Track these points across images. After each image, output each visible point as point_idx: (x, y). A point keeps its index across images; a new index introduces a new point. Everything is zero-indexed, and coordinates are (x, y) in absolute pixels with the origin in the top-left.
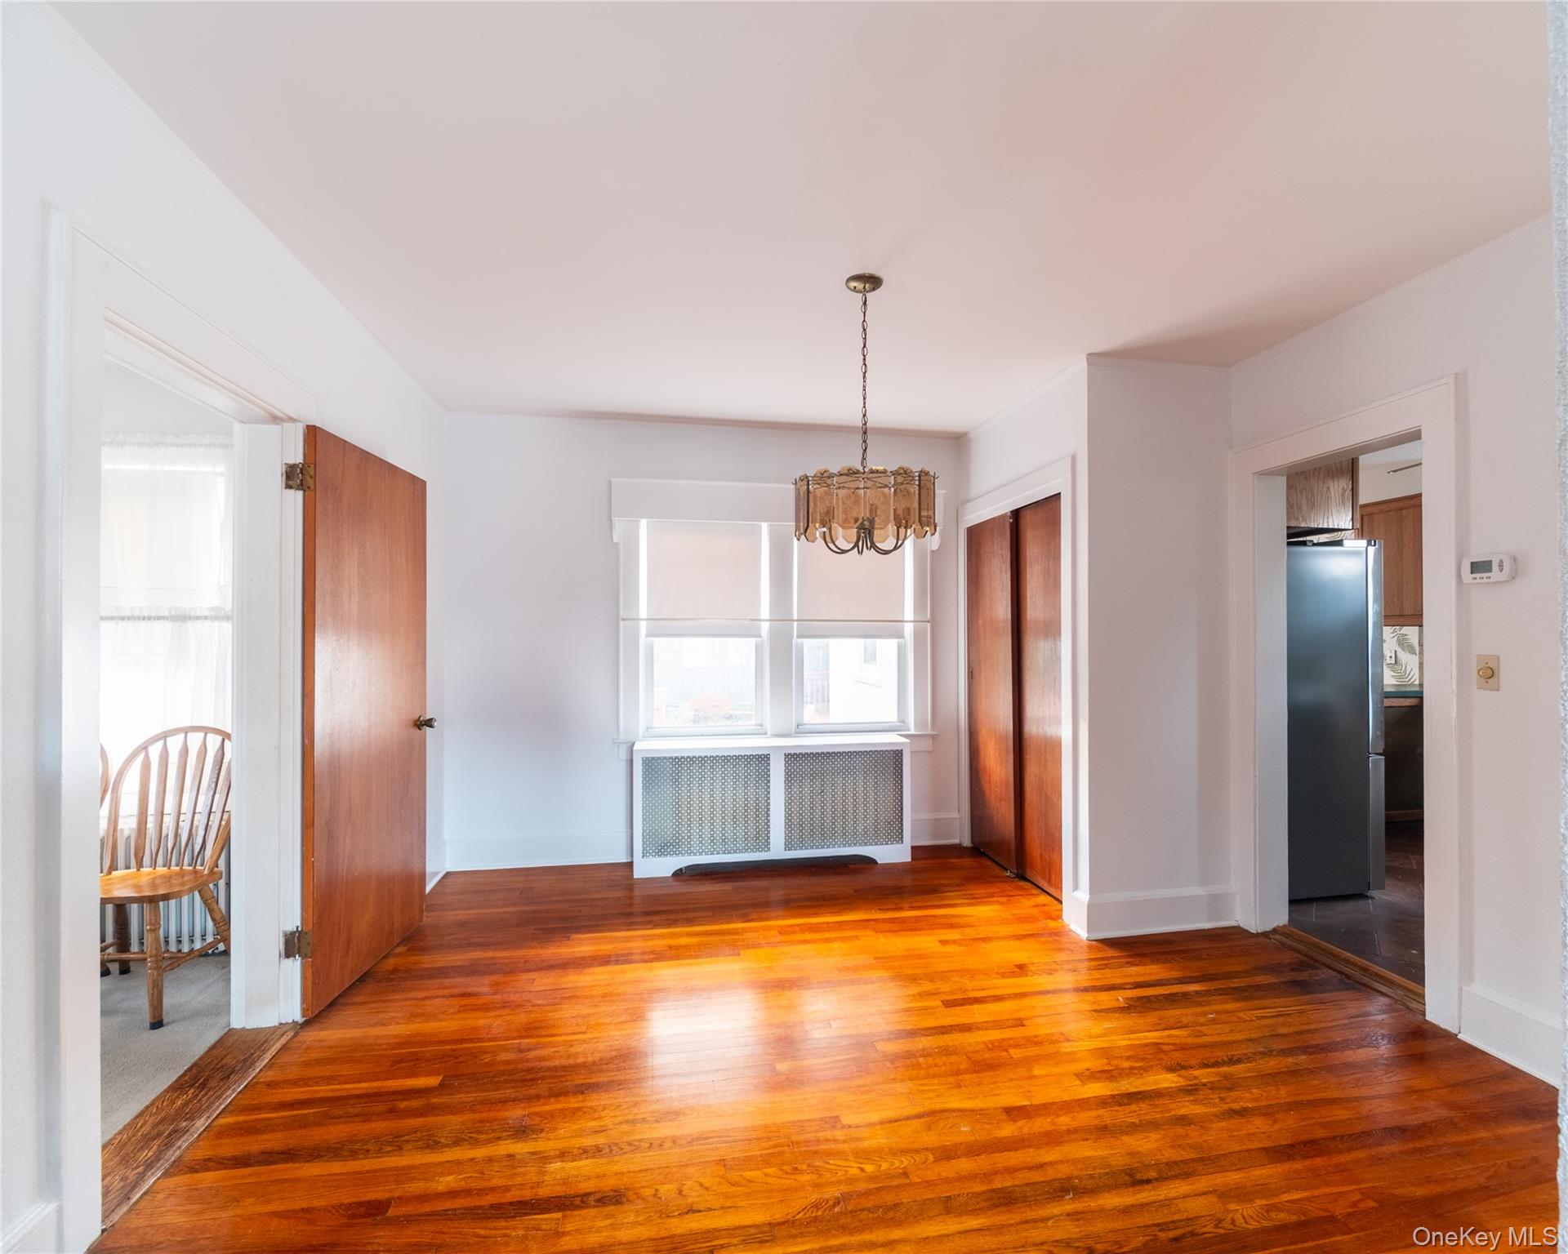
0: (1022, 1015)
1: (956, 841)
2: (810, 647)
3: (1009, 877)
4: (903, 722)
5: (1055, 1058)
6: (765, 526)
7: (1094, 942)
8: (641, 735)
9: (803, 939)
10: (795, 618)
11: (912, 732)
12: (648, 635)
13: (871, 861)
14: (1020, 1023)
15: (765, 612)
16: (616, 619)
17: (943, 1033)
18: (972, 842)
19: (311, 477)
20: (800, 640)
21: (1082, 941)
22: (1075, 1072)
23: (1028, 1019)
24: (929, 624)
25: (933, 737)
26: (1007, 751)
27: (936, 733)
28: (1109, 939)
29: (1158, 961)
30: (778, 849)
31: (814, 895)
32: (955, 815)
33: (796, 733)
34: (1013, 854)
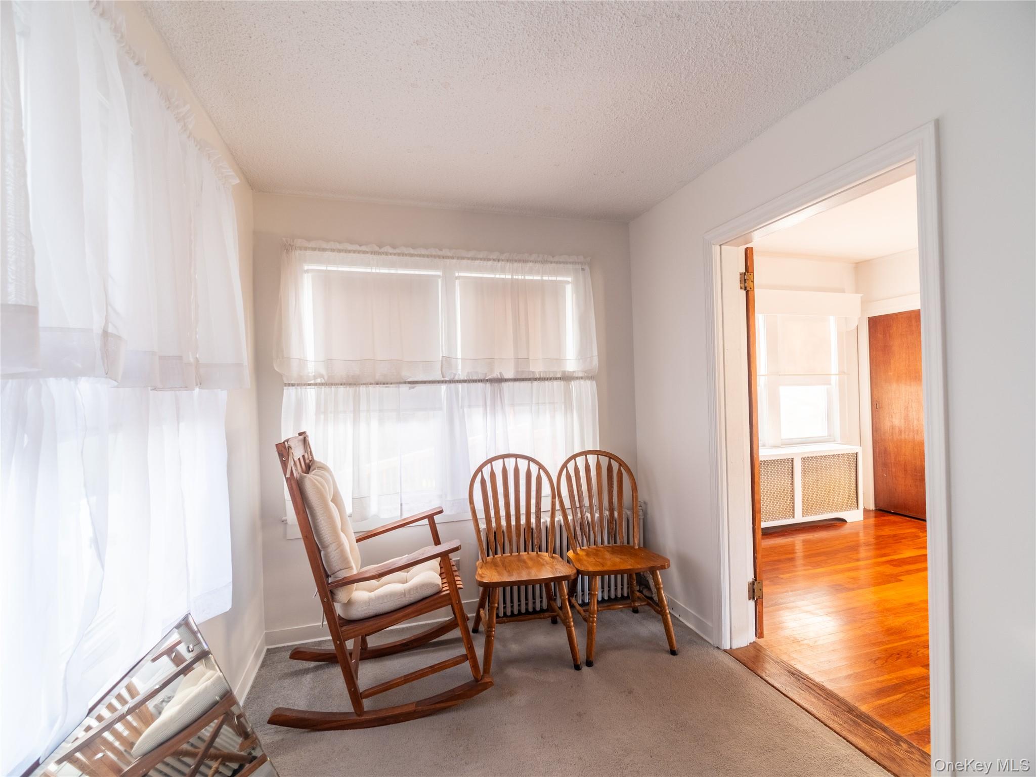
4: (831, 436)
13: (844, 521)
18: (876, 506)
19: (752, 281)
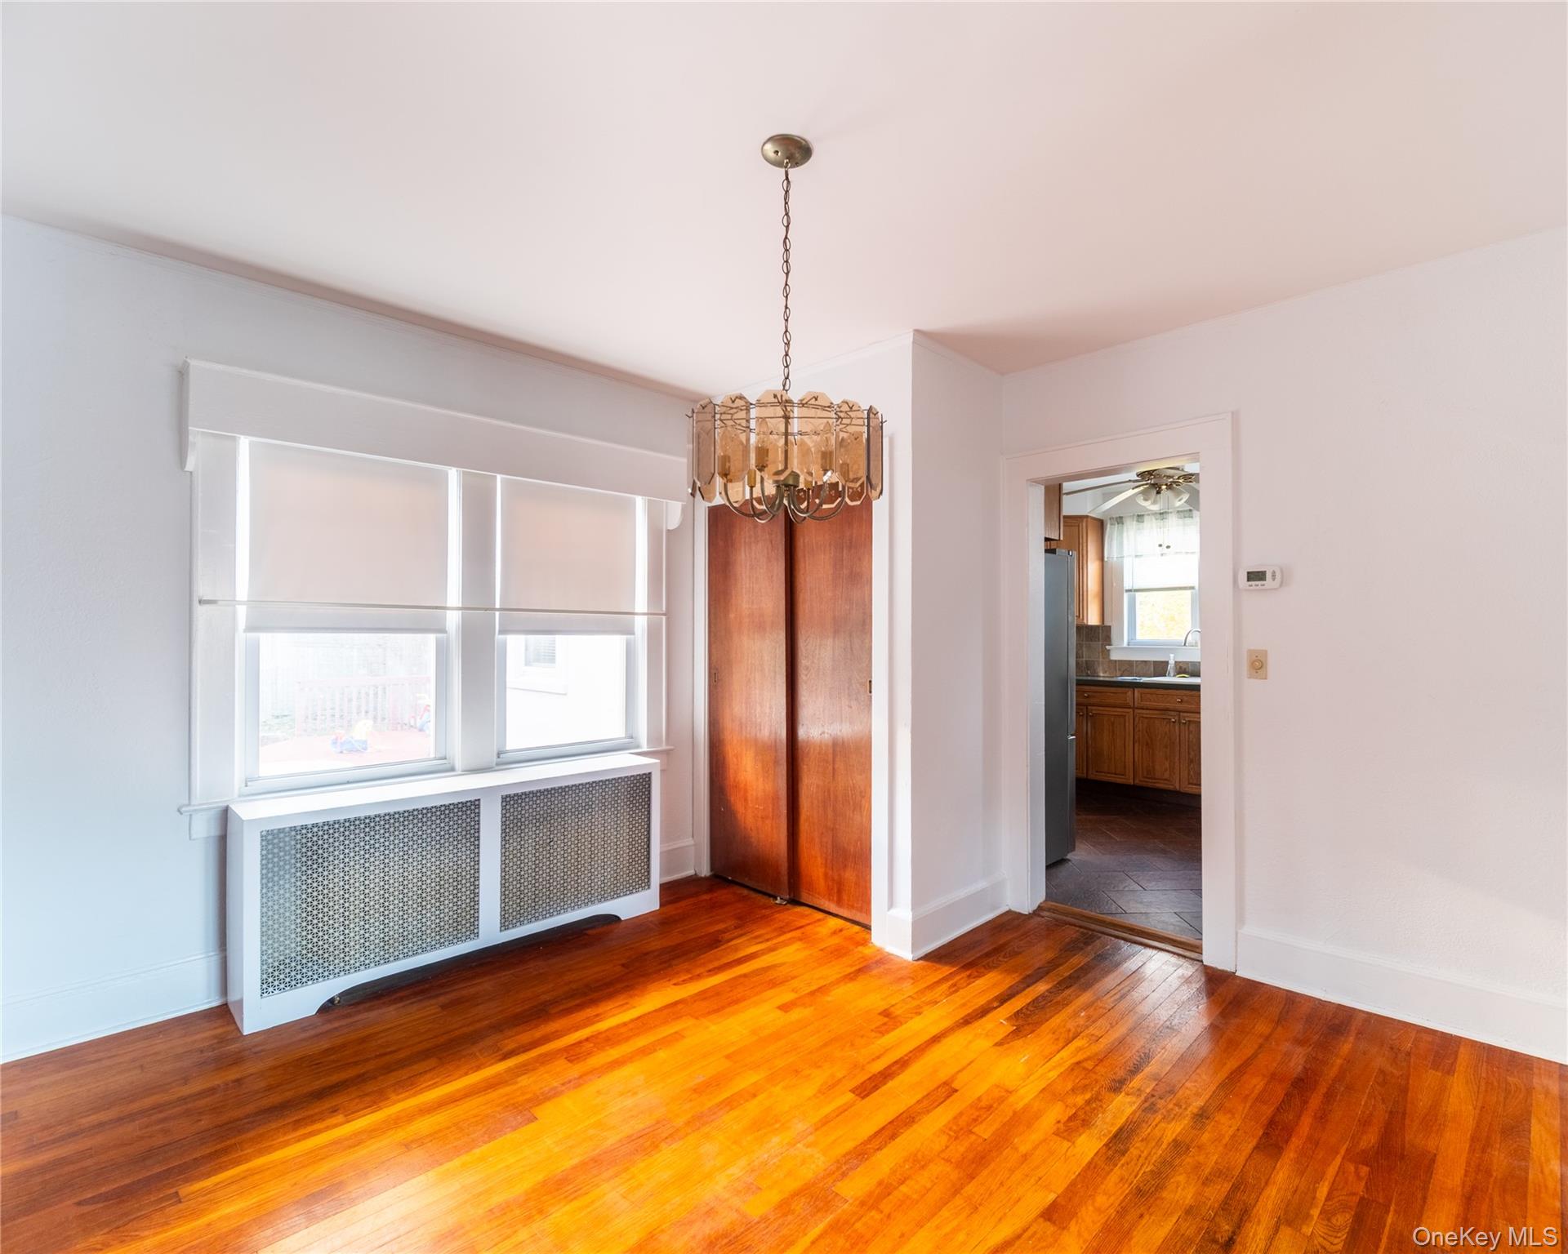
0: (943, 1076)
1: (691, 872)
2: (515, 645)
3: (780, 904)
4: (632, 738)
5: (1021, 1120)
6: (453, 475)
7: (921, 962)
8: (236, 791)
9: (610, 1059)
10: (498, 606)
11: (645, 749)
12: (250, 628)
13: (612, 919)
14: (947, 1090)
15: (454, 595)
16: (187, 602)
17: (893, 1137)
18: (712, 870)
20: (501, 636)
21: (910, 962)
22: (1052, 1131)
23: (953, 1078)
24: (664, 618)
25: (667, 753)
26: (776, 762)
27: (672, 747)
28: (930, 953)
29: (989, 968)
30: (491, 931)
31: (574, 986)
32: (689, 841)
33: (497, 764)
34: (785, 878)
